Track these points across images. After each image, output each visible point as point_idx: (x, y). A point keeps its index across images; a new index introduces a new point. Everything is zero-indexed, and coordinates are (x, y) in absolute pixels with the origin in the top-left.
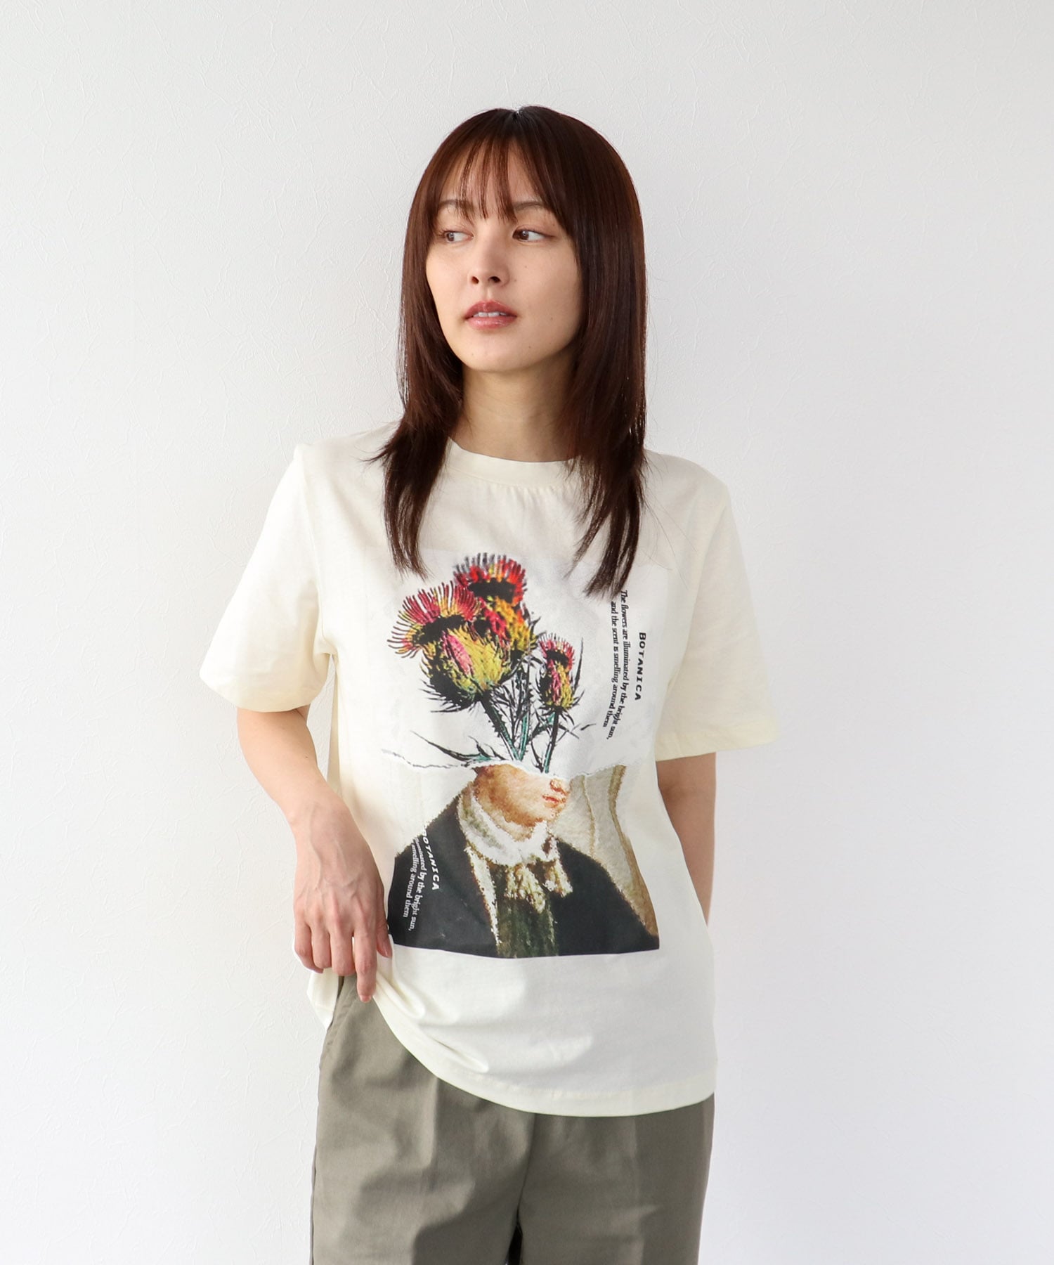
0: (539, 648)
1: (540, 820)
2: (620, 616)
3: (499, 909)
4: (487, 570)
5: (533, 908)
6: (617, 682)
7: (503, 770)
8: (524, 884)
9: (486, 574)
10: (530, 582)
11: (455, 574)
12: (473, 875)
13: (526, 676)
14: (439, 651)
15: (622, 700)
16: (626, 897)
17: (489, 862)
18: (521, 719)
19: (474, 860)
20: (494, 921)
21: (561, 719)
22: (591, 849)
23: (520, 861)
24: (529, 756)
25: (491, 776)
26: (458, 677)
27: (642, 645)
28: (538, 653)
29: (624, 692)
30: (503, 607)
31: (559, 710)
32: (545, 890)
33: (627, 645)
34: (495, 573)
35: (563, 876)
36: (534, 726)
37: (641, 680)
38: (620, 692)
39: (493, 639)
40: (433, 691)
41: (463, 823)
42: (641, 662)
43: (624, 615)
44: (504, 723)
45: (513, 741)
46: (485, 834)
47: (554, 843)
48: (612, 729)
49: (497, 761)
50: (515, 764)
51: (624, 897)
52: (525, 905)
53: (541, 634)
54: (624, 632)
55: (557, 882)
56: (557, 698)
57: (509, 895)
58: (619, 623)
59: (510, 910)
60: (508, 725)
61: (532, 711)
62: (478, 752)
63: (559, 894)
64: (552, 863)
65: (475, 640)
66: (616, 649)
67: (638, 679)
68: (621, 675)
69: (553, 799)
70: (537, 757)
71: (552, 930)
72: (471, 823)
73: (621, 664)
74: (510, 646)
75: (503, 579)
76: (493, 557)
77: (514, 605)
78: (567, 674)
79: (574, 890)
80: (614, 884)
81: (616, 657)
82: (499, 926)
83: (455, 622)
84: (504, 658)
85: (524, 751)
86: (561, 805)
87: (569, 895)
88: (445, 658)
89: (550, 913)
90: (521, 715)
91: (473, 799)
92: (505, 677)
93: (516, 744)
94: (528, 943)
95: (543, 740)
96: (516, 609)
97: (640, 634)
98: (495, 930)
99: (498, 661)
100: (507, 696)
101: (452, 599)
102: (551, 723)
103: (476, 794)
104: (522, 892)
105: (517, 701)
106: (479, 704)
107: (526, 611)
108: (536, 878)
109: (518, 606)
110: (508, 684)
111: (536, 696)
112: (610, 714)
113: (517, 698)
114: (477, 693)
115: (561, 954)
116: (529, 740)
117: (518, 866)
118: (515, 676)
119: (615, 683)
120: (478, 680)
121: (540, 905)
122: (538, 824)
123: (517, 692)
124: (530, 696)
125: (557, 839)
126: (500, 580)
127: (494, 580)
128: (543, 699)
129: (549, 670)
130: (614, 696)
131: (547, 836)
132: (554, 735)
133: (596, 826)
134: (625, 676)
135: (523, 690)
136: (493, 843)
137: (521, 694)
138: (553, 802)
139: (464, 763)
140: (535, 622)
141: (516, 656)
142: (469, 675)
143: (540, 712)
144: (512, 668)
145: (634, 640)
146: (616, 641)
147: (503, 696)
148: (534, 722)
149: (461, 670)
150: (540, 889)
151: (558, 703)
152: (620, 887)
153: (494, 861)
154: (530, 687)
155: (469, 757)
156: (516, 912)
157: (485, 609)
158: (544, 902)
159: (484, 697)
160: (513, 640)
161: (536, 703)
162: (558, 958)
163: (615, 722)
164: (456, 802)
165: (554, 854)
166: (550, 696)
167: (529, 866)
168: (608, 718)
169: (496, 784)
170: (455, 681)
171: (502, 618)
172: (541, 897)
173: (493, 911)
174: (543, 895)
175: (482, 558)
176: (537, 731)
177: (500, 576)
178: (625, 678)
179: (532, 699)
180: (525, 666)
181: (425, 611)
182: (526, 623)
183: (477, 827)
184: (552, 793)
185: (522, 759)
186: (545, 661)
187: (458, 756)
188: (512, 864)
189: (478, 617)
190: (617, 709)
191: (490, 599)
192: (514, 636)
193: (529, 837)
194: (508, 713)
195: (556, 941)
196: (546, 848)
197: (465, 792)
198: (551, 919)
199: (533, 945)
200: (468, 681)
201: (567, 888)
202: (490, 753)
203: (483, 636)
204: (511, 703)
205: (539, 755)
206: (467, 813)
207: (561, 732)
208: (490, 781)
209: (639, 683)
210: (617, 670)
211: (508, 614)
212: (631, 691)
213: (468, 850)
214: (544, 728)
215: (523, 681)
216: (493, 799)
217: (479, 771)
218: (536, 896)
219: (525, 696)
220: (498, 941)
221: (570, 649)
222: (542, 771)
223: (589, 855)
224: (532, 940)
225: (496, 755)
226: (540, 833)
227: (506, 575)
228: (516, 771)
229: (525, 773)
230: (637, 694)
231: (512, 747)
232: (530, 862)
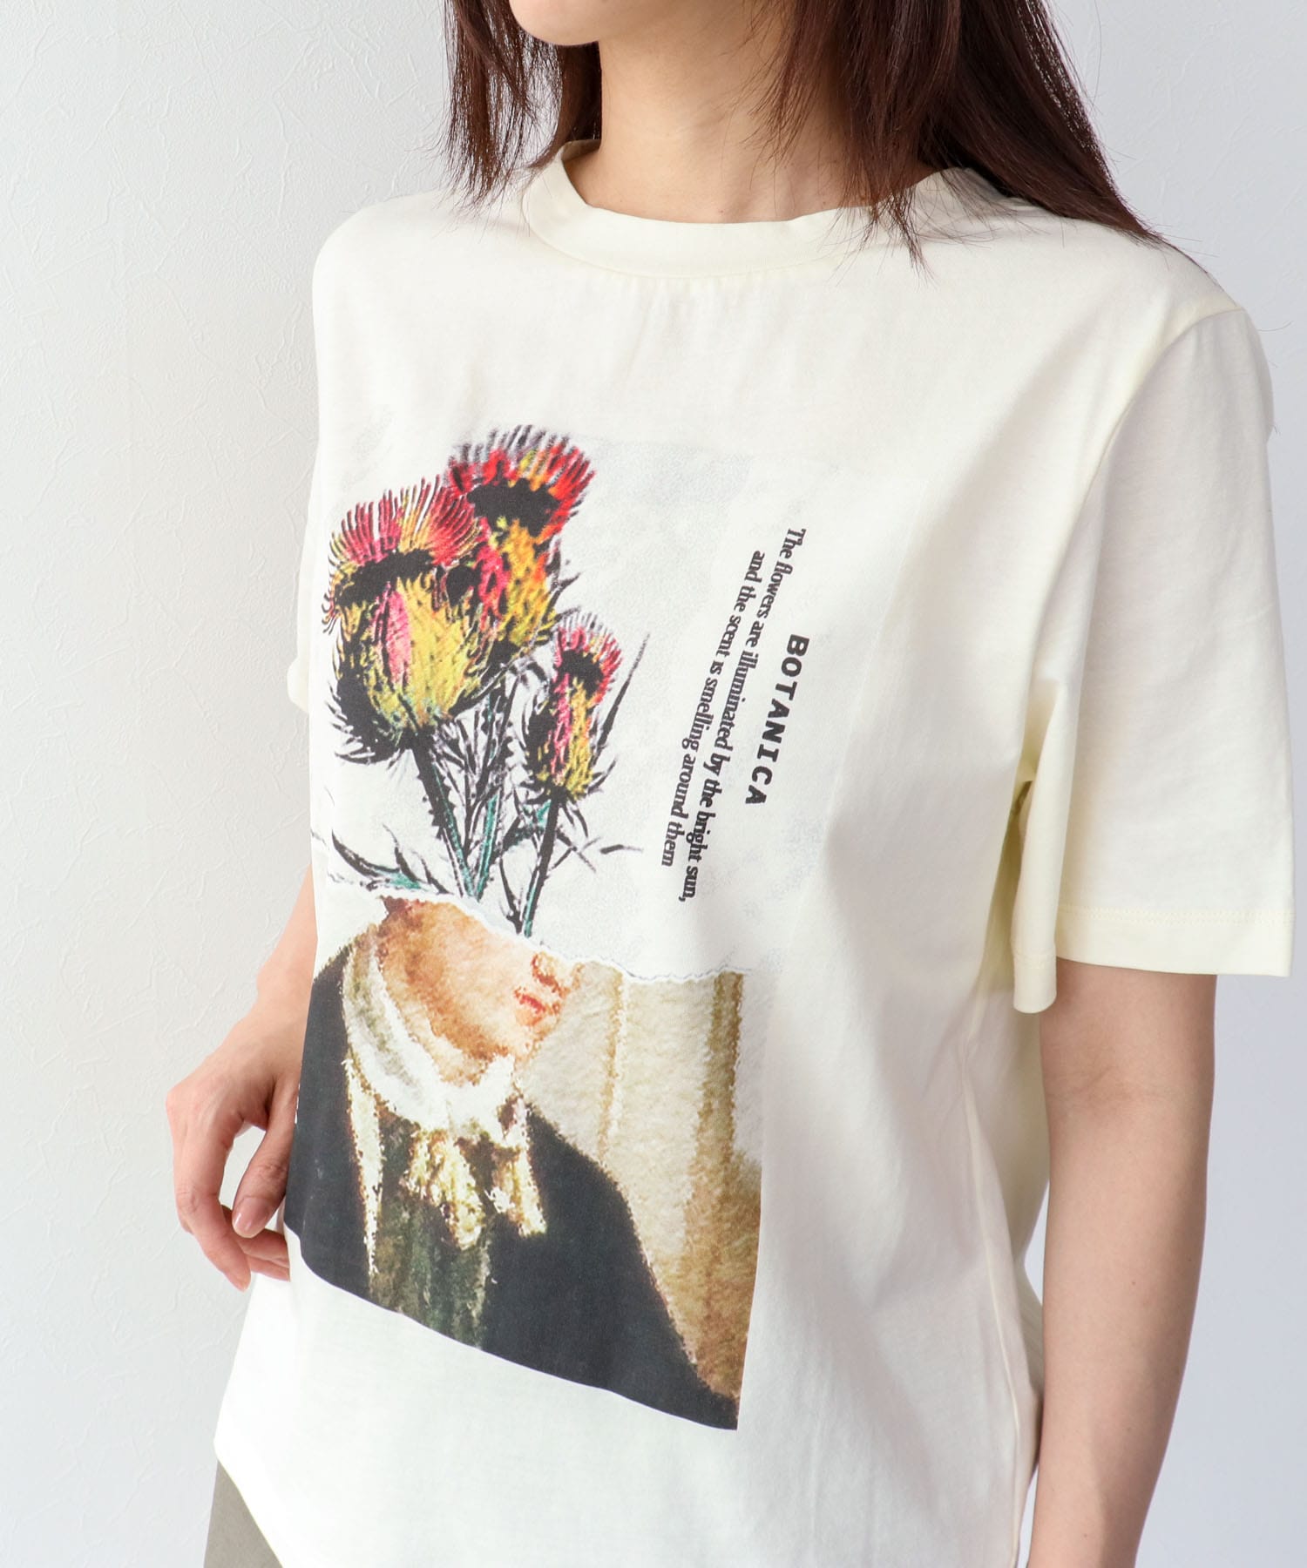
0: (553, 643)
1: (503, 1051)
2: (761, 590)
3: (384, 1204)
4: (519, 460)
5: (448, 1233)
6: (696, 749)
7: (442, 916)
8: (443, 1176)
9: (512, 467)
10: (592, 499)
11: (452, 462)
12: (348, 1118)
13: (506, 705)
14: (364, 624)
15: (707, 799)
16: (658, 1283)
17: (380, 1104)
18: (484, 803)
19: (354, 1090)
20: (371, 1226)
21: (562, 818)
22: (601, 1143)
23: (445, 1127)
24: (495, 890)
25: (415, 924)
26: (378, 688)
27: (791, 667)
28: (546, 657)
29: (713, 776)
30: (518, 545)
31: (560, 797)
32: (488, 1206)
33: (748, 661)
34: (531, 470)
35: (530, 1193)
36: (507, 824)
37: (774, 755)
38: (700, 776)
39: (471, 613)
40: (338, 708)
41: (347, 1005)
42: (781, 710)
43: (772, 589)
44: (452, 806)
45: (466, 851)
46: (382, 1045)
47: (521, 1113)
48: (692, 874)
49: (428, 894)
50: (466, 904)
51: (654, 1281)
52: (437, 1222)
53: (569, 613)
54: (756, 629)
55: (515, 1199)
56: (559, 767)
57: (411, 1185)
58: (753, 606)
59: (406, 1215)
60: (460, 813)
61: (508, 790)
62: (394, 865)
63: (515, 1227)
64: (510, 1155)
65: (435, 609)
66: (717, 667)
67: (762, 752)
68: (709, 736)
69: (535, 1003)
70: (510, 897)
71: (481, 1294)
72: (362, 1012)
73: (717, 707)
74: (496, 632)
75: (543, 486)
76: (539, 437)
77: (540, 540)
78: (589, 712)
79: (549, 1229)
80: (639, 1242)
81: (710, 687)
82: (379, 1236)
83: (415, 564)
84: (475, 657)
85: (486, 879)
86: (549, 1020)
87: (536, 1238)
88: (368, 642)
89: (485, 1257)
90: (484, 794)
91: (374, 963)
92: (465, 702)
93: (472, 860)
94: (427, 1295)
95: (522, 858)
96: (540, 550)
97: (793, 638)
98: (370, 1242)
99: (463, 660)
100: (462, 746)
101: (426, 514)
102: (543, 824)
103: (382, 954)
104: (436, 1191)
105: (479, 761)
106: (409, 755)
107: (557, 556)
108: (473, 1174)
109: (546, 545)
110: (467, 717)
111: (518, 756)
112: (675, 831)
113: (481, 754)
114: (407, 730)
115: (489, 1347)
116: (495, 854)
117: (438, 1136)
118: (485, 701)
119: (689, 751)
120: (412, 700)
121: (467, 1232)
122: (498, 1058)
123: (483, 738)
124: (506, 753)
125: (528, 1106)
126: (535, 487)
127: (524, 483)
128: (533, 765)
129: (555, 697)
130: (684, 783)
131: (510, 1092)
132: (546, 852)
133: (618, 1092)
134: (724, 739)
135: (495, 737)
136: (395, 1067)
137: (490, 744)
138: (534, 1010)
139: (367, 880)
140: (566, 583)
141: (502, 653)
142: (398, 686)
143: (521, 792)
144: (484, 681)
145: (772, 651)
146: (724, 649)
147: (454, 745)
148: (509, 814)
149: (387, 672)
150: (475, 1200)
151: (559, 780)
152: (649, 1254)
153: (391, 1107)
154: (509, 732)
155: (378, 871)
156: (417, 1223)
157: (483, 544)
158: (478, 1230)
159: (420, 740)
160: (508, 617)
161: (517, 774)
162: (476, 1353)
163: (695, 855)
164: (342, 959)
165: (517, 1138)
166: (547, 759)
167: (462, 1142)
168: (670, 841)
169: (424, 945)
170: (371, 693)
171: (507, 566)
172: (473, 1218)
173: (372, 1205)
174: (479, 1214)
175: (520, 434)
176: (514, 837)
177: (539, 479)
178: (722, 741)
179: (509, 761)
180: (510, 679)
181: (377, 536)
182: (547, 583)
183: (371, 1024)
184: (533, 987)
185: (480, 896)
186: (554, 675)
187: (357, 863)
188: (428, 1125)
189: (464, 559)
190: (693, 819)
191: (502, 523)
192: (515, 608)
193: (474, 1080)
194: (462, 786)
195: (484, 1317)
196: (506, 1117)
197: (361, 943)
198: (485, 1271)
199: (434, 1303)
200: (395, 697)
201: (533, 1222)
202: (420, 874)
203: (455, 600)
204: (469, 765)
205: (515, 891)
206: (357, 988)
207: (559, 848)
208: (413, 935)
209: (766, 762)
210: (702, 719)
211: (521, 559)
212: (736, 778)
213: (348, 1063)
214: (527, 833)
215: (499, 716)
216: (412, 976)
217: (395, 906)
218: (462, 1211)
219: (496, 751)
220: (372, 1269)
221: (614, 656)
222: (518, 930)
223: (594, 1158)
224: (434, 1292)
225: (431, 880)
226: (498, 1080)
227: (552, 479)
228: (466, 920)
229: (484, 930)
230: (751, 789)
231: (464, 864)
232: (467, 1136)
